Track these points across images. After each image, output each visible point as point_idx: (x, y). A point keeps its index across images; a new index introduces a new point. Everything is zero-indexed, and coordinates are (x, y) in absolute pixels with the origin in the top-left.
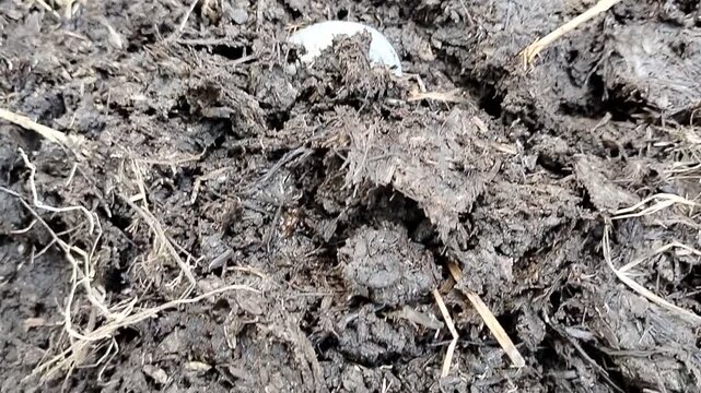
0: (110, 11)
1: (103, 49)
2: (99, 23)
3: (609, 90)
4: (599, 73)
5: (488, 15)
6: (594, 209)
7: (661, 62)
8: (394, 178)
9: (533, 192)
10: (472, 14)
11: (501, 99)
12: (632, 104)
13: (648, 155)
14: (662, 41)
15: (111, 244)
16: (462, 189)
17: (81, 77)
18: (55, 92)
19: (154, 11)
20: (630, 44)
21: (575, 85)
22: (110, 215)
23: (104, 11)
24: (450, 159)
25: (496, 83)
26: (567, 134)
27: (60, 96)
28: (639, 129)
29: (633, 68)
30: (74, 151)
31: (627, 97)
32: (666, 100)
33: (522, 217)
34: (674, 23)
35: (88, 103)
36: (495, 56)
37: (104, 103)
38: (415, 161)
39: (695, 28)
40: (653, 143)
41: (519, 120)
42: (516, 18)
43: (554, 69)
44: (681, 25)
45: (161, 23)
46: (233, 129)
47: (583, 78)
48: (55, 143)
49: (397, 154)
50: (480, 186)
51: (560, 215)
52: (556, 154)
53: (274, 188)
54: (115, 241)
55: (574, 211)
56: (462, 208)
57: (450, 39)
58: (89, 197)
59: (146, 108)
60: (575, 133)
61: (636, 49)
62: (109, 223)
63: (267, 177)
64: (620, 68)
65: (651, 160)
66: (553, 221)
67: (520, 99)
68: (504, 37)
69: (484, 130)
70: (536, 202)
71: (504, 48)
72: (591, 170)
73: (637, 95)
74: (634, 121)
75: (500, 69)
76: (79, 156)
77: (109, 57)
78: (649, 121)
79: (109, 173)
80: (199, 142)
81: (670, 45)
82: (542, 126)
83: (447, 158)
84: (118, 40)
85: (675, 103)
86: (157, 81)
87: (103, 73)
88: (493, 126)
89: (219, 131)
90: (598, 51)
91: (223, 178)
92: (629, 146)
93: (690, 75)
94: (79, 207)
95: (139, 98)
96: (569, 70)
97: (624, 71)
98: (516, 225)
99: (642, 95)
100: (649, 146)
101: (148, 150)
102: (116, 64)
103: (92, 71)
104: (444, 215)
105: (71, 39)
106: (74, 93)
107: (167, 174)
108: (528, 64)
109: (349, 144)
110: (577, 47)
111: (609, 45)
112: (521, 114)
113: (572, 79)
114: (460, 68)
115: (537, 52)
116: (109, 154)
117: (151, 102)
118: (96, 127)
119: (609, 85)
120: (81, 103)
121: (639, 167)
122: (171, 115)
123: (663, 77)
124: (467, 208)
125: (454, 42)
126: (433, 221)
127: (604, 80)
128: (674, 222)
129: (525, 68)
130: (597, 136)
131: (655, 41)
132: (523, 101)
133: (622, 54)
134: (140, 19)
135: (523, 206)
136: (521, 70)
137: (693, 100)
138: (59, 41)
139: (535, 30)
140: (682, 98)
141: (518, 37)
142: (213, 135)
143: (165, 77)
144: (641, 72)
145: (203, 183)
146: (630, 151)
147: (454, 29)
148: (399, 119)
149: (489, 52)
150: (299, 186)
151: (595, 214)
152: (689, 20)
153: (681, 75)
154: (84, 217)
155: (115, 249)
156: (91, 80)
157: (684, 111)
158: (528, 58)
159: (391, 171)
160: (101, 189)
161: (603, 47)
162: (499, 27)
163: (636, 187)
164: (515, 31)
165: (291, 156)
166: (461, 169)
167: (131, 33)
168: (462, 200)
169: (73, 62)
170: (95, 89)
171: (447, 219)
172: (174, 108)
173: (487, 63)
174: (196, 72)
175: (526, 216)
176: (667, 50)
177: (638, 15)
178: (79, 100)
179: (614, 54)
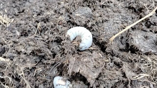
0: (17, 26)
1: (15, 36)
2: (14, 29)
3: (130, 46)
4: (128, 42)
5: (102, 30)
6: (126, 78)
7: (142, 40)
8: (80, 71)
9: (112, 74)
10: (99, 29)
11: (105, 49)
12: (135, 50)
13: (139, 62)
14: (142, 35)
15: (15, 85)
16: (96, 72)
17: (9, 43)
18: (3, 47)
19: (27, 27)
20: (135, 36)
21: (122, 44)
22: (15, 78)
23: (15, 26)
24: (93, 65)
25: (104, 45)
26: (121, 57)
27: (4, 48)
28: (137, 56)
29: (136, 42)
30: (7, 63)
31: (134, 48)
32: (143, 49)
33: (110, 80)
34: (145, 31)
35: (11, 50)
36: (104, 39)
37: (14, 50)
38: (85, 66)
39: (150, 32)
40: (140, 59)
41: (109, 54)
42: (109, 30)
43: (117, 42)
44: (147, 31)
45: (28, 30)
46: (45, 58)
47: (124, 43)
48: (2, 61)
49: (81, 64)
50: (100, 71)
51: (118, 79)
52: (118, 62)
53: (53, 72)
54: (16, 84)
55: (121, 78)
56: (96, 77)
57: (94, 34)
58: (10, 74)
59: (24, 53)
60: (122, 56)
61: (136, 37)
62: (15, 80)
63: (51, 70)
64: (133, 41)
65: (140, 63)
66: (117, 81)
67: (109, 50)
68: (106, 35)
69: (101, 56)
70: (113, 76)
71: (106, 38)
72: (126, 67)
73: (137, 48)
74: (136, 53)
75: (105, 42)
76: (8, 64)
77: (16, 38)
78: (139, 54)
79: (15, 68)
80: (36, 60)
81: (144, 36)
82: (115, 55)
83: (92, 64)
84: (18, 34)
85: (145, 50)
86: (28, 46)
87: (15, 42)
88: (103, 55)
89: (41, 58)
90: (128, 37)
91: (41, 70)
92: (135, 60)
93: (149, 44)
94: (7, 77)
95: (23, 50)
96: (121, 41)
97: (134, 42)
98: (108, 82)
99: (138, 48)
100: (139, 60)
101: (24, 63)
102: (18, 40)
103: (12, 42)
104: (91, 80)
105: (8, 33)
106: (8, 47)
107: (28, 69)
108: (111, 41)
109: (69, 63)
110: (123, 36)
111: (130, 36)
112: (110, 53)
113: (122, 43)
114: (96, 40)
115: (113, 39)
116: (15, 64)
117: (26, 51)
118: (12, 57)
119: (130, 45)
120: (9, 50)
121: (137, 65)
122: (30, 54)
123: (142, 44)
124: (97, 77)
125: (95, 35)
126: (89, 82)
127: (129, 44)
128: (145, 81)
129: (111, 43)
130: (127, 58)
131: (141, 35)
132: (110, 50)
133: (133, 38)
134: (23, 29)
135: (110, 77)
136: (110, 43)
137: (149, 49)
138: (5, 33)
139: (113, 33)
140: (147, 49)
141: (109, 35)
142: (39, 59)
143: (29, 45)
144: (138, 43)
145: (36, 71)
146: (135, 61)
147: (95, 32)
148: (81, 54)
149: (102, 38)
150: (59, 71)
151: (126, 79)
152: (148, 30)
153: (147, 43)
154: (9, 79)
155: (16, 86)
156: (11, 44)
157: (147, 52)
158: (111, 40)
159: (79, 68)
160: (13, 72)
161: (129, 36)
162: (105, 32)
163: (136, 72)
164: (108, 34)
165: (56, 64)
166: (95, 67)
167: (21, 32)
168: (96, 75)
169: (8, 39)
170: (13, 46)
171: (92, 81)
172: (31, 53)
173: (102, 41)
174: (37, 46)
175: (111, 80)
176: (143, 37)
177: (137, 28)
178: (9, 49)
179: (131, 38)
